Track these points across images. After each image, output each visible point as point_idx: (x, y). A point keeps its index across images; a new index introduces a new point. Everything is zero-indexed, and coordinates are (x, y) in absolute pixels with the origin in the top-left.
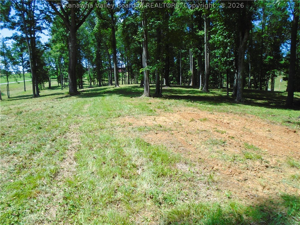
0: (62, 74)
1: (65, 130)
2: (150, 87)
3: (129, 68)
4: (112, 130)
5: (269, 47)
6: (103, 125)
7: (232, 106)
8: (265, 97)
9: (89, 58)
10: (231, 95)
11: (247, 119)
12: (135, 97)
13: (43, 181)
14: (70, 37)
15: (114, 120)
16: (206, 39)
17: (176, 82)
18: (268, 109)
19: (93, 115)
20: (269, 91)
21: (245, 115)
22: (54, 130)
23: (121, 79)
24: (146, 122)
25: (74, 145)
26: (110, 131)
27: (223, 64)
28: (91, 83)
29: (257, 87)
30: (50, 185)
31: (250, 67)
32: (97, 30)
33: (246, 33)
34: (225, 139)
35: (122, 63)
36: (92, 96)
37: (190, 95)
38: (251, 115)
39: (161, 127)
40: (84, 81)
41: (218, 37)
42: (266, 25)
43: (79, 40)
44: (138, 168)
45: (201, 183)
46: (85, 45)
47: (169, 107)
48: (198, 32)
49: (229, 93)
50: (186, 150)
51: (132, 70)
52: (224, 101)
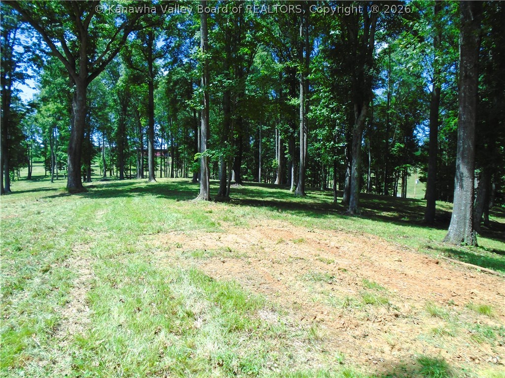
0: (53, 154)
1: (64, 254)
2: (211, 183)
3: (173, 151)
4: (149, 256)
5: (398, 130)
6: (132, 246)
7: (342, 220)
8: (392, 207)
9: (105, 130)
10: (340, 201)
11: (366, 242)
12: (185, 200)
13: (35, 339)
14: (76, 94)
15: (151, 238)
16: (303, 111)
17: (252, 177)
18: (397, 226)
19: (113, 228)
20: (399, 197)
21: (363, 235)
22: (45, 252)
23: (159, 169)
24: (206, 243)
25: (84, 279)
26: (144, 256)
27: (329, 152)
28: (105, 173)
29: (381, 191)
30: (45, 346)
31: (370, 159)
32: (122, 86)
33: (364, 107)
34: (333, 273)
35: (162, 142)
36: (109, 195)
37: (275, 199)
38: (372, 235)
39: (231, 251)
40: (93, 168)
41: (321, 110)
42: (393, 95)
43: (90, 100)
44: (196, 318)
45: (297, 340)
46: (100, 109)
47: (242, 219)
48: (290, 100)
49: (338, 198)
50: (272, 290)
51: (178, 154)
52: (330, 211)
